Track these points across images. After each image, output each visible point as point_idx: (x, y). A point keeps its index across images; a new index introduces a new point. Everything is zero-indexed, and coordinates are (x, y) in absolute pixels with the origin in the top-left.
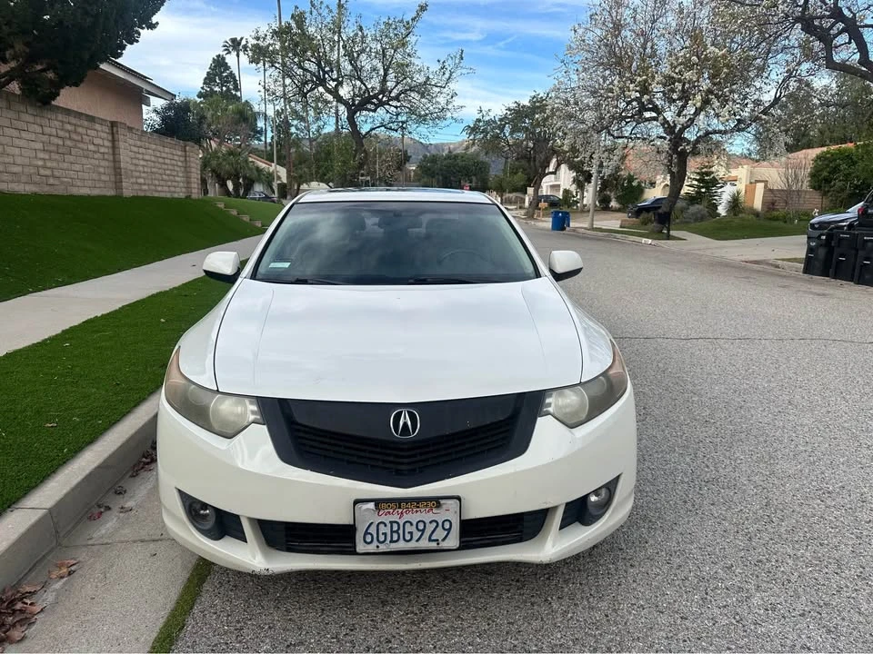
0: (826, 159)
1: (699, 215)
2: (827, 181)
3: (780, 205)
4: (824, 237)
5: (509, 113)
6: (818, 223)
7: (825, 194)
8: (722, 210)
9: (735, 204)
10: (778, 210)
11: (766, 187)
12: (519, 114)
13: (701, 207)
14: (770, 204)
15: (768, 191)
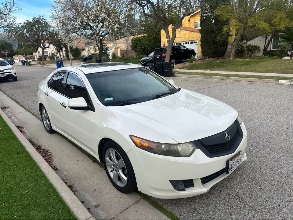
0: (134, 40)
1: (105, 60)
2: (136, 47)
3: (125, 55)
4: (153, 65)
5: (25, 24)
6: (143, 60)
7: (136, 51)
8: (110, 57)
9: (114, 55)
10: (125, 57)
11: (120, 49)
12: (28, 25)
13: (105, 57)
14: (123, 55)
15: (121, 51)
